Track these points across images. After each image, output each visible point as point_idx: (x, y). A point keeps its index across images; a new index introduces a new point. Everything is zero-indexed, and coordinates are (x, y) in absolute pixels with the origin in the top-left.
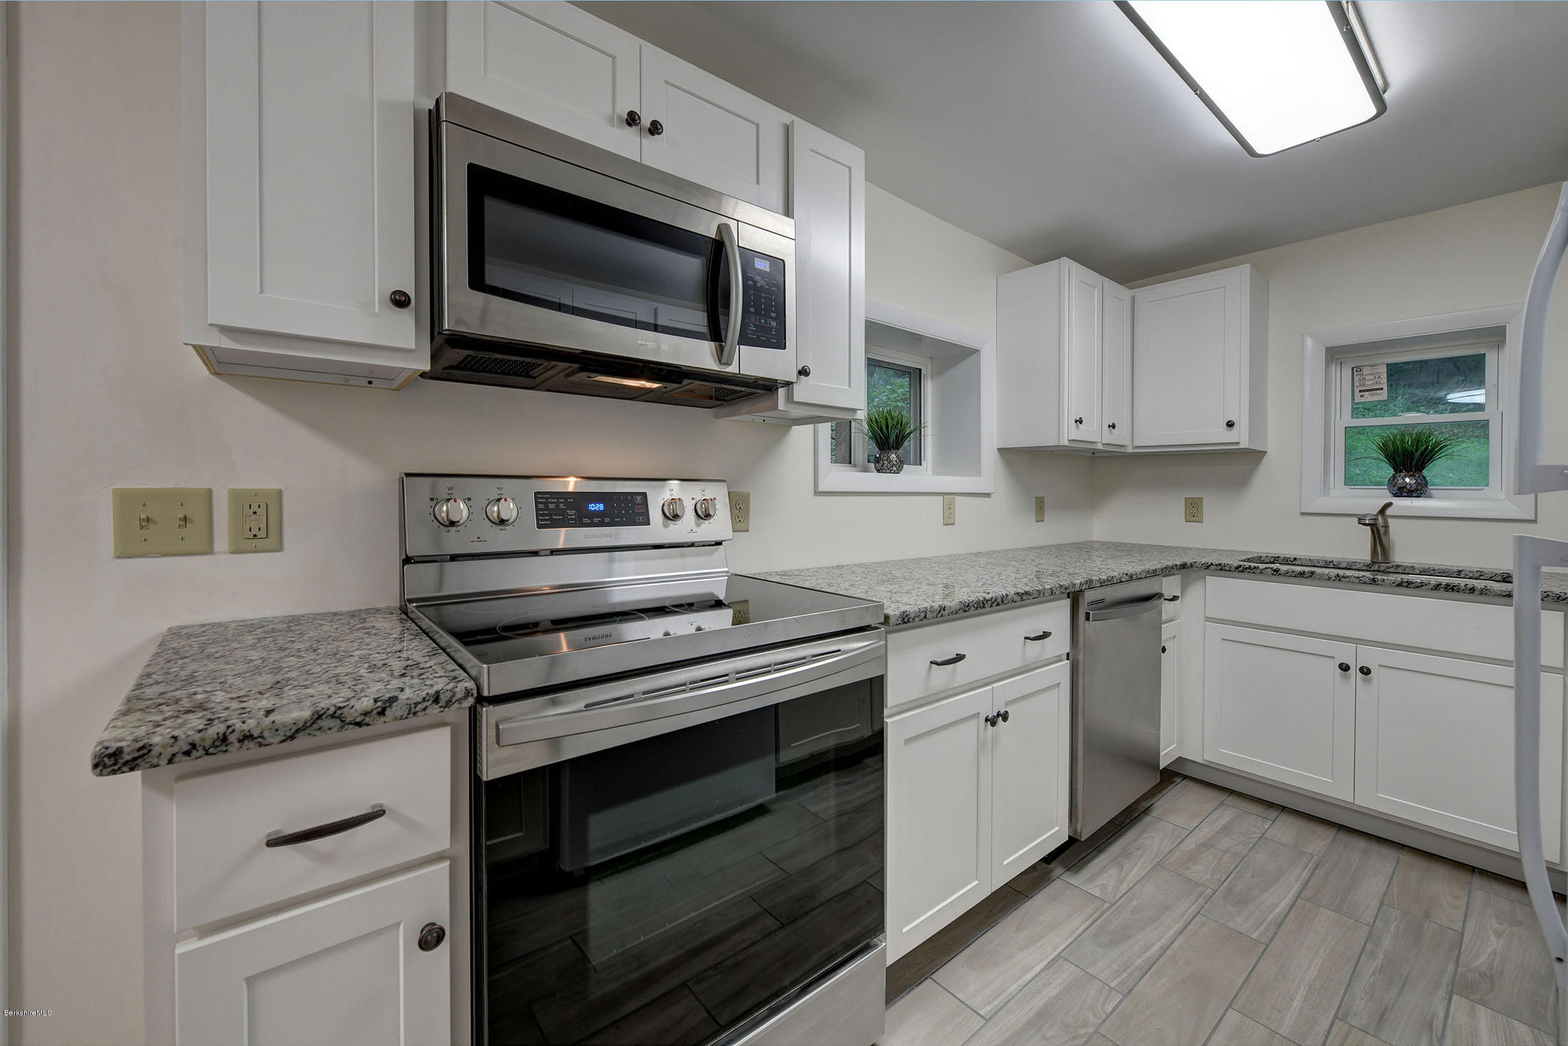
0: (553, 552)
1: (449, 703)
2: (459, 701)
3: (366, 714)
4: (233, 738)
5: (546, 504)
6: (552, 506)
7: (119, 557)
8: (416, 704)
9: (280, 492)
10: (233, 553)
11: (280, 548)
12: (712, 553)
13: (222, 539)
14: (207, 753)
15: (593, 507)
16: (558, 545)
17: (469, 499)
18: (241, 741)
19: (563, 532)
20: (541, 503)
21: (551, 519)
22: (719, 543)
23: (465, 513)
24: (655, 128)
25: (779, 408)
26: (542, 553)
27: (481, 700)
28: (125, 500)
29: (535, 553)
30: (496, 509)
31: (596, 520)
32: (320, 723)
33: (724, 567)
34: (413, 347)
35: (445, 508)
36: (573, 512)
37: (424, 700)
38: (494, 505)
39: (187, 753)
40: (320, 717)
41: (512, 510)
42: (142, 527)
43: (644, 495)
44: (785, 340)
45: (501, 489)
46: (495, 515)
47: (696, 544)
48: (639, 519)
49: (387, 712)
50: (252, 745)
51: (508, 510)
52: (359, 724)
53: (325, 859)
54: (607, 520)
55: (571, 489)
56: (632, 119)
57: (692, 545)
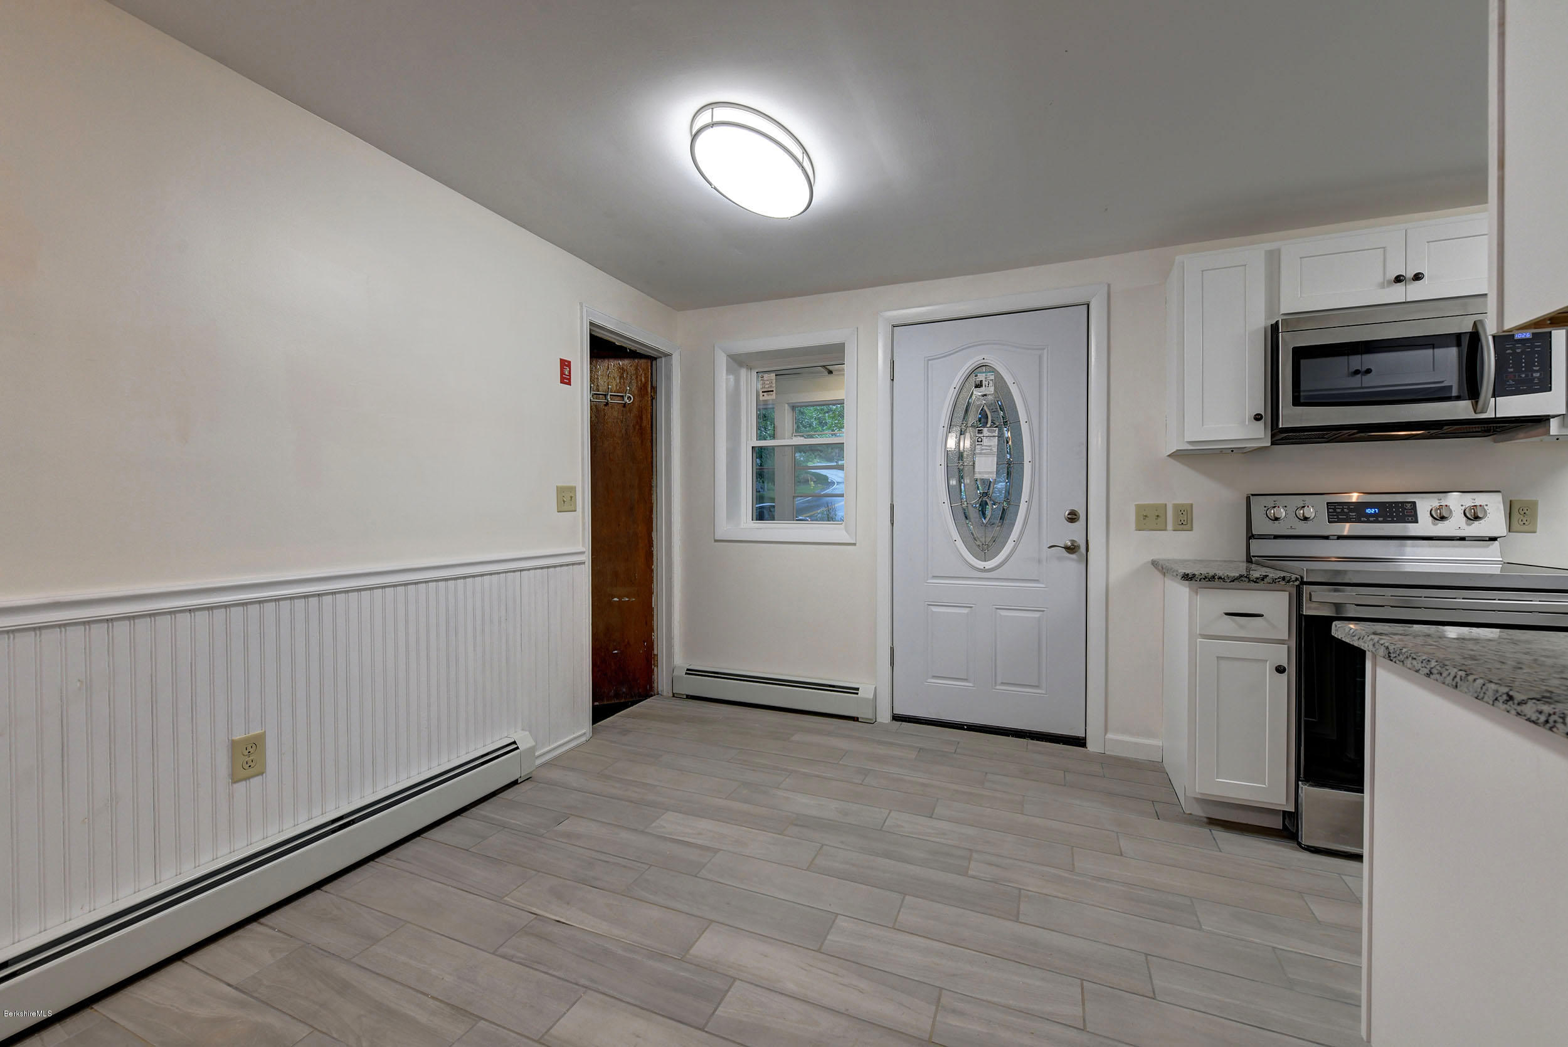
0: (1340, 537)
1: (1289, 581)
2: (1293, 581)
3: (1257, 578)
4: (1216, 577)
5: (1335, 509)
6: (1339, 510)
7: (1136, 530)
8: (1276, 579)
9: (1192, 505)
10: (1174, 530)
11: (1191, 530)
12: (1488, 546)
13: (1170, 526)
14: (1209, 580)
15: (1368, 511)
16: (1343, 532)
17: (1286, 507)
18: (1218, 579)
19: (1348, 525)
20: (1331, 508)
21: (1338, 518)
22: (1494, 539)
23: (1284, 514)
24: (1418, 277)
25: (1551, 434)
26: (1331, 537)
27: (1303, 583)
28: (1140, 508)
29: (1327, 538)
30: (1302, 512)
31: (1371, 519)
32: (1242, 578)
33: (1499, 558)
34: (1263, 437)
35: (1272, 511)
36: (1354, 514)
37: (1279, 578)
38: (1301, 509)
39: (1204, 579)
40: (1242, 576)
41: (1312, 513)
42: (1144, 519)
43: (1414, 503)
44: (1551, 384)
45: (1305, 501)
46: (1301, 515)
47: (1467, 539)
48: (1408, 519)
49: (1265, 580)
50: (1221, 581)
51: (1310, 512)
52: (1255, 582)
53: (1242, 627)
54: (1380, 519)
55: (1354, 500)
56: (1399, 279)
57: (1463, 539)
